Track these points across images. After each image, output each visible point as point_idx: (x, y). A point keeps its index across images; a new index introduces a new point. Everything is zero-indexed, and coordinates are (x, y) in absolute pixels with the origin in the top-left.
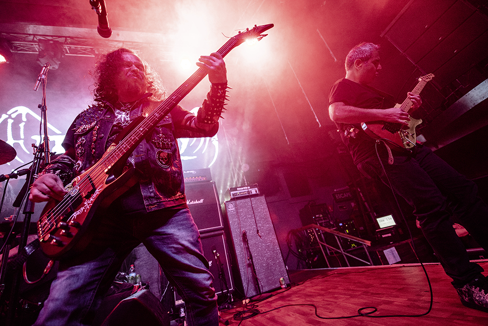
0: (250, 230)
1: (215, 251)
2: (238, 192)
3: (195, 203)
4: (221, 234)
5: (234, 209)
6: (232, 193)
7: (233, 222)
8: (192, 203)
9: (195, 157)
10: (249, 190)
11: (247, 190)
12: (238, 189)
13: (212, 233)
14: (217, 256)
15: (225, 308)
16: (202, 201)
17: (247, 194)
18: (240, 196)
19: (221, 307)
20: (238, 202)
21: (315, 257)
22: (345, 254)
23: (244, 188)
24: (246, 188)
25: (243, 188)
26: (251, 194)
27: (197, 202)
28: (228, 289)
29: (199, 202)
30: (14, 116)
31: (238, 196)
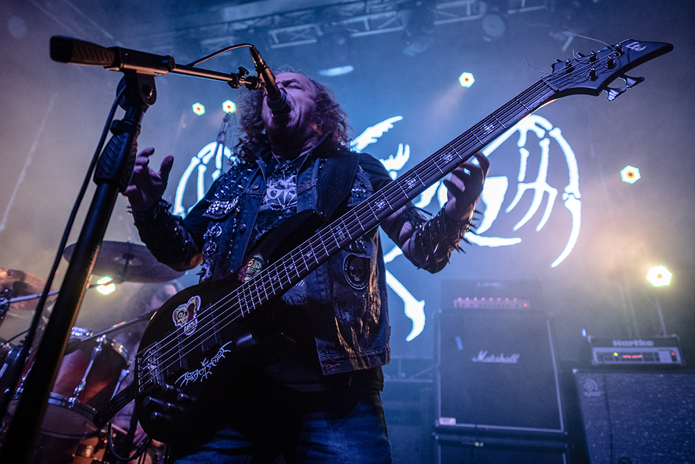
2: (615, 352)
3: (498, 360)
5: (599, 394)
6: (596, 350)
7: (593, 426)
9: (517, 240)
10: (651, 350)
11: (644, 350)
13: (538, 444)
16: (514, 359)
17: (644, 362)
18: (620, 362)
20: (613, 378)
25: (631, 343)
26: (656, 362)
27: (502, 359)
29: (509, 360)
30: (206, 160)
31: (615, 362)
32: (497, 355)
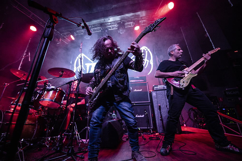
0: (163, 105)
1: (145, 111)
2: (158, 87)
3: (138, 91)
4: (149, 105)
5: (155, 95)
6: (155, 87)
7: (154, 100)
8: (137, 91)
10: (164, 87)
11: (163, 87)
12: (158, 86)
13: (145, 104)
14: (146, 114)
15: (148, 134)
16: (141, 90)
17: (163, 89)
18: (159, 89)
19: (147, 133)
20: (158, 92)
21: (205, 123)
22: (223, 126)
23: (162, 86)
24: (163, 86)
26: (165, 89)
27: (139, 90)
28: (150, 127)
29: (140, 90)
31: (158, 89)
32: (138, 90)
